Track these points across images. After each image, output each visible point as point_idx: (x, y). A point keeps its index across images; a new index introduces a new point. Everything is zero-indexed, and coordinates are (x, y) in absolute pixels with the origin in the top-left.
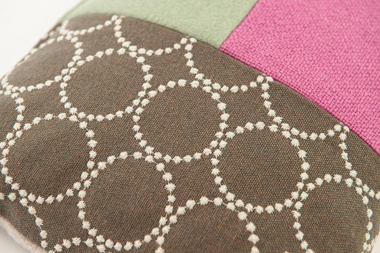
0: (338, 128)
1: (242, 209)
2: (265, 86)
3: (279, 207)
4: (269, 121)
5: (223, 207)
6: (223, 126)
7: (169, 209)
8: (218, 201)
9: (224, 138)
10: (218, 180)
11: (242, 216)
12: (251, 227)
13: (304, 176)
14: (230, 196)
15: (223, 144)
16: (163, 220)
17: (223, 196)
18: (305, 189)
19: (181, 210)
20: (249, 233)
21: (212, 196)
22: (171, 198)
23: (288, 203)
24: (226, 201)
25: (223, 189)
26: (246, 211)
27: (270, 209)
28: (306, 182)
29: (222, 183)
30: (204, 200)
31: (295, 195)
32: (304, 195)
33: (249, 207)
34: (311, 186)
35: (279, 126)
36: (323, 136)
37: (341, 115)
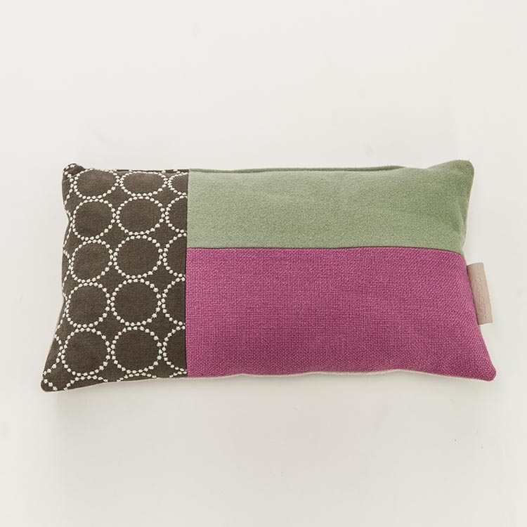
0: (180, 323)
1: (111, 307)
2: (178, 280)
3: (122, 321)
4: (161, 292)
5: (106, 299)
6: (145, 275)
7: (94, 279)
8: (108, 295)
9: (139, 279)
10: (117, 289)
11: (107, 309)
12: (105, 315)
13: (144, 323)
14: (113, 299)
15: (136, 281)
16: (89, 281)
17: (111, 296)
18: (139, 327)
19: (96, 284)
20: (102, 316)
21: (108, 292)
22: (99, 277)
23: (127, 324)
24: (110, 298)
25: (114, 294)
26: (111, 309)
27: (118, 318)
28: (142, 325)
29: (117, 292)
30: (105, 290)
31: (133, 324)
32: (136, 328)
33: (113, 309)
34: (142, 328)
35: (162, 297)
36: (171, 319)
37: (187, 321)
